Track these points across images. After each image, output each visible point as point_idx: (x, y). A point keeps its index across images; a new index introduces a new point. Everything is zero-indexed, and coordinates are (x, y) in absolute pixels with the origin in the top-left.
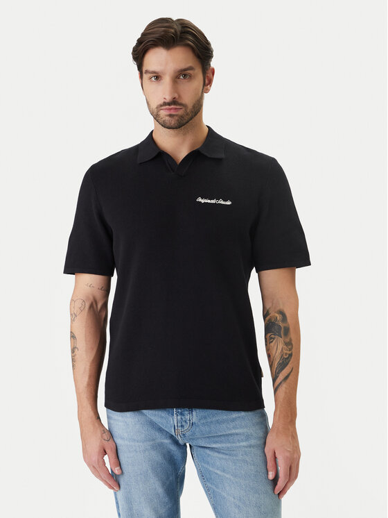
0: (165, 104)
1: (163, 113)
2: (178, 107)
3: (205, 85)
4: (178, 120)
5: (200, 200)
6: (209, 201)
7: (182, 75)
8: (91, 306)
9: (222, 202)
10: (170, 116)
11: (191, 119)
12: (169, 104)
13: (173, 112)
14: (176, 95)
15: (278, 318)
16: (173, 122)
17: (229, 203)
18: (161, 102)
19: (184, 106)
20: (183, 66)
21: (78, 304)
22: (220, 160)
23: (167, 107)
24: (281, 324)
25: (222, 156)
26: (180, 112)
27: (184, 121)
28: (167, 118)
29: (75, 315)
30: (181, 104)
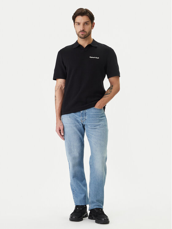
0: (81, 31)
1: (80, 34)
3: (92, 27)
5: (90, 57)
6: (93, 58)
7: (86, 23)
8: (61, 88)
9: (97, 58)
10: (82, 35)
11: (88, 36)
12: (82, 31)
13: (83, 34)
14: (84, 29)
16: (83, 36)
17: (98, 58)
18: (80, 31)
20: (86, 21)
21: (57, 87)
22: (96, 47)
26: (85, 34)
27: (86, 36)
28: (81, 35)
29: (56, 91)
30: (85, 32)
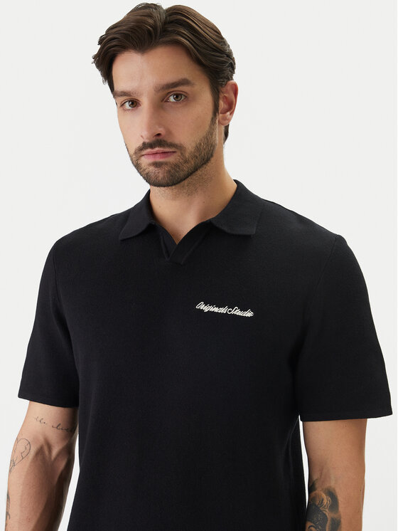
0: (145, 146)
1: (145, 161)
2: (167, 150)
4: (169, 171)
5: (202, 307)
6: (216, 310)
9: (238, 312)
10: (156, 165)
11: (196, 169)
12: (151, 145)
13: (159, 159)
14: (161, 130)
15: (325, 501)
16: (160, 174)
17: (249, 314)
18: (139, 144)
19: (179, 148)
23: (149, 150)
24: (327, 513)
25: (251, 230)
26: (171, 159)
27: (182, 174)
28: (152, 169)
29: (13, 463)
30: (171, 145)
